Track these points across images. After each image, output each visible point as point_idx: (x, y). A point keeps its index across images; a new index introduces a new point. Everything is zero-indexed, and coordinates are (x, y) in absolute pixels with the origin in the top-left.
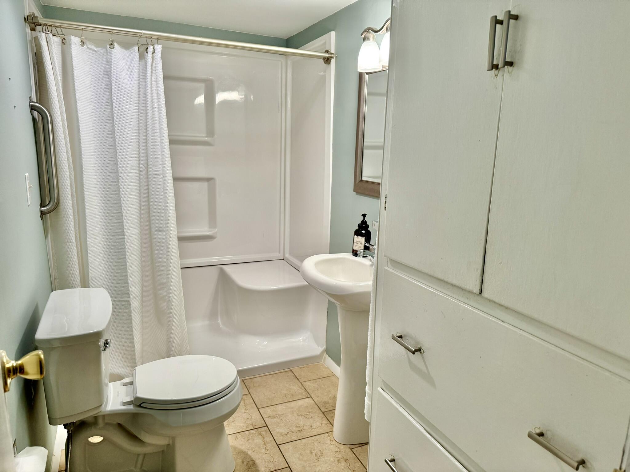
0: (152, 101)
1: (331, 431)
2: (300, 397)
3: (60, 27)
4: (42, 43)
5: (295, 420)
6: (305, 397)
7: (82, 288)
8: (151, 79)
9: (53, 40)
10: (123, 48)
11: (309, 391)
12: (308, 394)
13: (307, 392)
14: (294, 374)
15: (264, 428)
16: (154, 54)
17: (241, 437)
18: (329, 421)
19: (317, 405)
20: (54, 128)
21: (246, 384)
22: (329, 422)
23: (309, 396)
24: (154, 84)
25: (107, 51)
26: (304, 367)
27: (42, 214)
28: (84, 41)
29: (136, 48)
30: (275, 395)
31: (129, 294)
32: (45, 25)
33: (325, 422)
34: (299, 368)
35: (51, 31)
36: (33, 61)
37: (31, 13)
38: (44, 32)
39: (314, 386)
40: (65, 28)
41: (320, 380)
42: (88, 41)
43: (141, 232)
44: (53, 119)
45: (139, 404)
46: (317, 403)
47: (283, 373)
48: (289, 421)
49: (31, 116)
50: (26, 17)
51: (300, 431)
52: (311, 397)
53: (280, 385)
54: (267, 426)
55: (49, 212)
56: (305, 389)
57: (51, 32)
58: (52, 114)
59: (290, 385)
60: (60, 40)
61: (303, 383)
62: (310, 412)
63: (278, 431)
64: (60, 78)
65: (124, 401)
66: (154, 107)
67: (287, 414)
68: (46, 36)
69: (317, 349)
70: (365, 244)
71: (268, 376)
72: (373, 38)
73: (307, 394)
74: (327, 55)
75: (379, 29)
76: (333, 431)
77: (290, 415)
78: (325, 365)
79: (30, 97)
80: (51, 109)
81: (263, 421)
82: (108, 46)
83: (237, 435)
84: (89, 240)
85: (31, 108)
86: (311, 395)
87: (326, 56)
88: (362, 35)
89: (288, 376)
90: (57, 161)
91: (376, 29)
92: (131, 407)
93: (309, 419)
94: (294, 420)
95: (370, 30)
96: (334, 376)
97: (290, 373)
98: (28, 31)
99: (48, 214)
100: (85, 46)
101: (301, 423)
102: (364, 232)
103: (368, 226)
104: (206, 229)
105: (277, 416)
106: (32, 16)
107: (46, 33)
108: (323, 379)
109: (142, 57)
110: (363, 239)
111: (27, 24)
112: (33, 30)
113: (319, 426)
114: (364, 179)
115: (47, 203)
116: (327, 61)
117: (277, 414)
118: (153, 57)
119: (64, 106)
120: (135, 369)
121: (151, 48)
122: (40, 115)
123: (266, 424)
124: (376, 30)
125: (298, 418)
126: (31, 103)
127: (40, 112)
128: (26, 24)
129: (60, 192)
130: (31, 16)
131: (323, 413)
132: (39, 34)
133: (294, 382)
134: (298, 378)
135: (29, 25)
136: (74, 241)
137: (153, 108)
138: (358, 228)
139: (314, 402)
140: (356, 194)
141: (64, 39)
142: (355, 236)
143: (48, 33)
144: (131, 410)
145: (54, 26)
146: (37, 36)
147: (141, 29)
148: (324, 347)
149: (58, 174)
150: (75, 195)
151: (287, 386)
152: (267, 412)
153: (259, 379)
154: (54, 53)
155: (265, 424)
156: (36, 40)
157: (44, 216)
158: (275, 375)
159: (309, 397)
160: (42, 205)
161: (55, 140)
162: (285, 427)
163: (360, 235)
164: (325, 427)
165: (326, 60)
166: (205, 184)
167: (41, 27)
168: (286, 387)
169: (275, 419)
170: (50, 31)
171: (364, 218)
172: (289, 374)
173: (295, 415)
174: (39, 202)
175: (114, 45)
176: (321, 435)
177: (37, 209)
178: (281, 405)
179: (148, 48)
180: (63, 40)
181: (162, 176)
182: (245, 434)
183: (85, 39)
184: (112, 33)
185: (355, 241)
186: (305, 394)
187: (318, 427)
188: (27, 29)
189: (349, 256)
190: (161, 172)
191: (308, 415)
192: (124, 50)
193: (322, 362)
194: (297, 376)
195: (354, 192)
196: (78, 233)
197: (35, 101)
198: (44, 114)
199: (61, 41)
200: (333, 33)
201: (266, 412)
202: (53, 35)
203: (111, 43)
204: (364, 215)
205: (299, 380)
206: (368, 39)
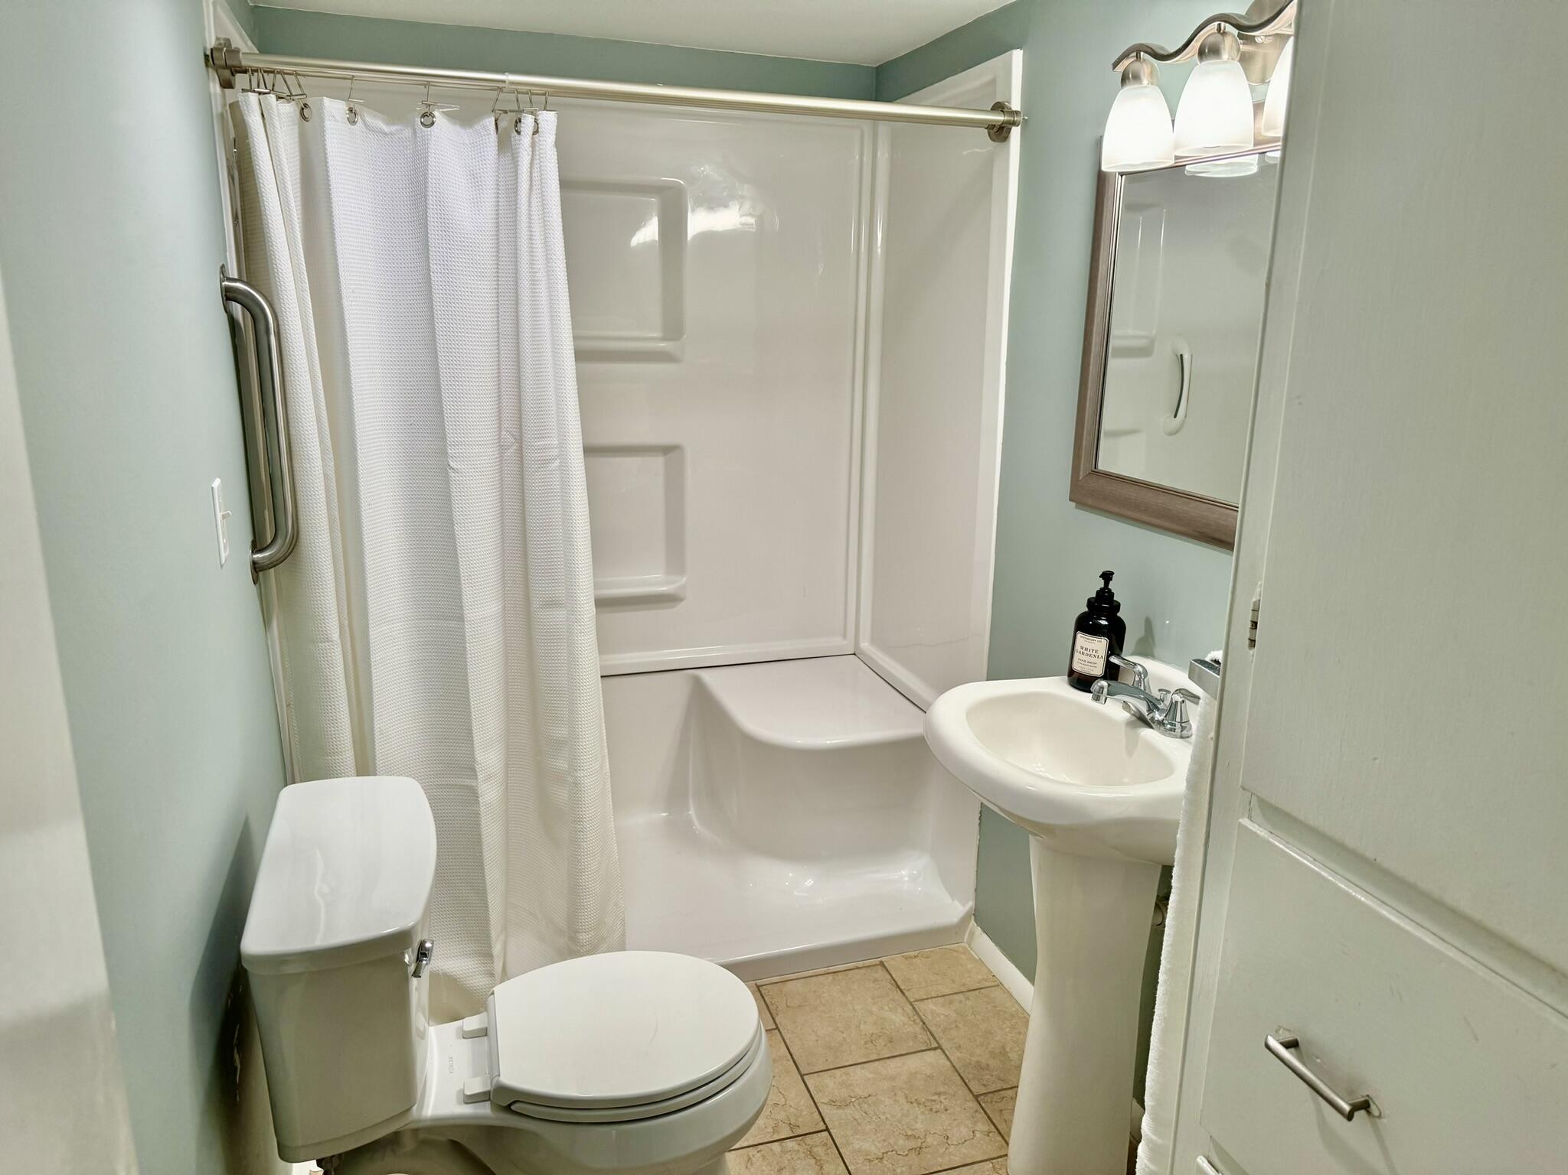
0: (533, 264)
1: (1001, 1157)
2: (911, 1045)
3: (296, 74)
4: (250, 121)
5: (903, 1115)
6: (925, 1048)
7: (358, 776)
8: (530, 202)
9: (278, 110)
10: (455, 124)
11: (933, 1029)
12: (932, 1039)
13: (931, 1033)
14: (891, 976)
15: (819, 1134)
16: (537, 135)
17: (761, 1159)
18: (994, 1125)
19: (957, 1071)
20: (283, 345)
21: (766, 998)
22: (992, 1126)
23: (935, 1045)
24: (536, 217)
25: (415, 132)
26: (915, 957)
27: (257, 568)
28: (357, 108)
29: (490, 122)
30: (844, 1035)
31: (473, 770)
32: (257, 71)
33: (983, 1126)
34: (903, 957)
35: (274, 85)
36: (227, 160)
37: (222, 42)
38: (254, 91)
39: (946, 1016)
40: (307, 76)
41: (960, 997)
42: (365, 109)
43: (504, 608)
44: (281, 323)
45: (506, 1105)
46: (957, 1067)
47: (862, 971)
48: (887, 1119)
49: (225, 316)
50: (208, 53)
51: (915, 1149)
52: (939, 1047)
53: (856, 1007)
54: (827, 1129)
55: (274, 564)
56: (924, 1023)
57: (273, 90)
58: (278, 311)
59: (882, 1009)
60: (295, 110)
61: (916, 1004)
62: (939, 1094)
63: (857, 1146)
64: (297, 211)
65: (468, 1093)
66: (538, 281)
67: (878, 1096)
68: (260, 100)
69: (953, 908)
70: (1108, 656)
71: (821, 978)
72: (1151, 74)
73: (929, 1039)
74: (999, 118)
75: (1172, 50)
76: (1006, 1155)
77: (888, 1102)
78: (972, 953)
79: (223, 267)
80: (275, 298)
81: (817, 1113)
82: (418, 120)
83: (751, 1154)
84: (374, 633)
85: (226, 295)
86: (940, 1042)
87: (998, 121)
88: (1115, 65)
89: (875, 980)
90: (292, 432)
91: (1162, 48)
92: (484, 1110)
93: (939, 1114)
94: (900, 1115)
95: (1142, 53)
96: (998, 985)
97: (880, 973)
98: (214, 87)
99: (273, 569)
100: (359, 119)
101: (918, 1126)
102: (1104, 622)
103: (1117, 607)
104: (660, 576)
105: (853, 1100)
106: (225, 49)
107: (260, 93)
108: (970, 993)
109: (505, 143)
110: (1101, 644)
111: (210, 70)
112: (227, 84)
113: (967, 1138)
114: (1101, 466)
115: (269, 541)
116: (1000, 133)
117: (852, 1095)
118: (533, 145)
119: (307, 285)
120: (493, 993)
121: (528, 121)
122: (249, 315)
123: (825, 1123)
124: (1165, 53)
125: (908, 1111)
126: (226, 283)
127: (250, 305)
128: (208, 72)
129: (301, 514)
130: (222, 50)
131: (976, 1097)
132: (241, 97)
133: (893, 1000)
134: (902, 988)
135: (217, 73)
136: (335, 636)
137: (534, 282)
138: (1086, 609)
139: (948, 1063)
140: (1076, 507)
141: (306, 105)
142: (1079, 635)
143: (264, 94)
144: (484, 1117)
145: (278, 73)
146: (238, 102)
147: (503, 72)
148: (971, 904)
149: (295, 465)
150: (337, 517)
151: (874, 1009)
152: (828, 1086)
153: (797, 986)
154: (281, 146)
155: (822, 1123)
156: (235, 111)
157: (261, 574)
158: (840, 976)
159: (935, 1049)
160: (257, 547)
161: (287, 378)
162: (876, 1134)
163: (1094, 631)
164: (982, 1142)
165: (995, 129)
166: (658, 462)
167: (246, 76)
168: (871, 1013)
169: (849, 1111)
170: (270, 87)
171: (1107, 584)
172: (876, 975)
173: (902, 1100)
174: (248, 538)
175: (433, 117)
176: (975, 1166)
177: (246, 556)
178: (864, 1068)
179: (520, 121)
180: (303, 109)
181: (557, 463)
182: (771, 1149)
183: (359, 103)
184: (427, 85)
185: (1078, 647)
186: (923, 1037)
187: (965, 1141)
188: (211, 85)
189: (1058, 686)
190: (555, 452)
191: (934, 1101)
192: (458, 128)
193: (963, 942)
194: (899, 984)
195: (1070, 500)
196: (346, 616)
197: (236, 277)
198: (257, 311)
199: (298, 113)
200: (1017, 56)
201: (822, 1086)
202: (279, 98)
203: (427, 110)
204: (1107, 576)
205: (907, 993)
206: (1137, 78)
